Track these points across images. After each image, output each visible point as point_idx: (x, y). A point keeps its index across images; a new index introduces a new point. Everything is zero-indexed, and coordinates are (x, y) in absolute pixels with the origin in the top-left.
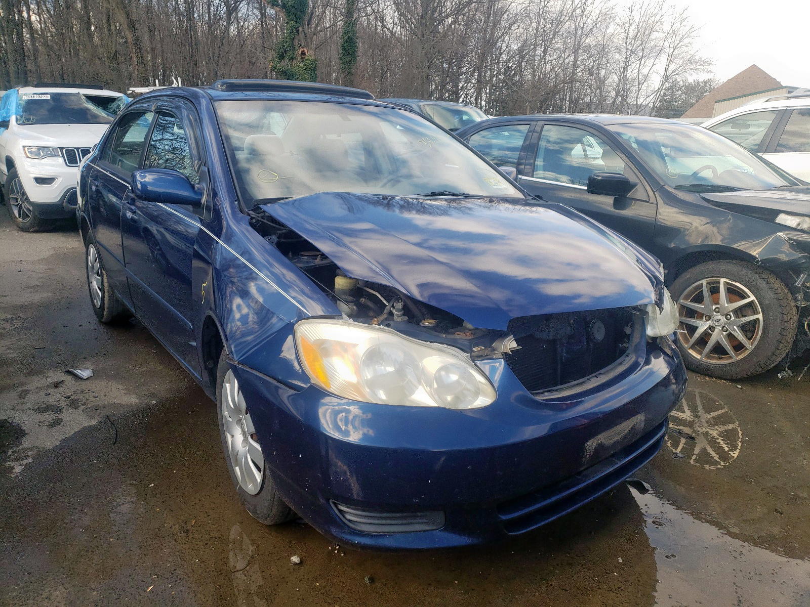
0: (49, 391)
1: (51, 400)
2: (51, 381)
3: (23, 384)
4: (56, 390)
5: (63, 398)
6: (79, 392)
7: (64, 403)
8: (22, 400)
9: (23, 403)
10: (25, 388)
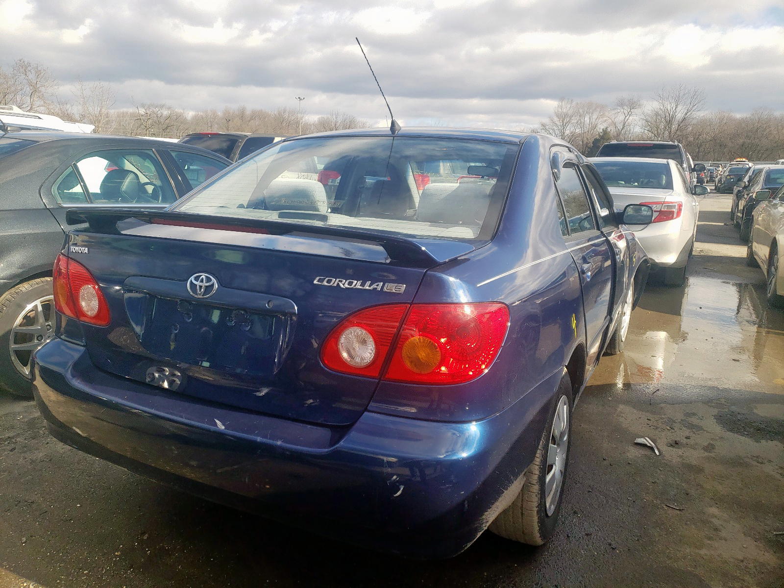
0: (685, 441)
1: (687, 432)
2: (680, 450)
3: (708, 459)
4: (678, 439)
5: (676, 429)
6: (659, 430)
7: (677, 426)
8: (712, 442)
9: (712, 439)
10: (706, 454)
